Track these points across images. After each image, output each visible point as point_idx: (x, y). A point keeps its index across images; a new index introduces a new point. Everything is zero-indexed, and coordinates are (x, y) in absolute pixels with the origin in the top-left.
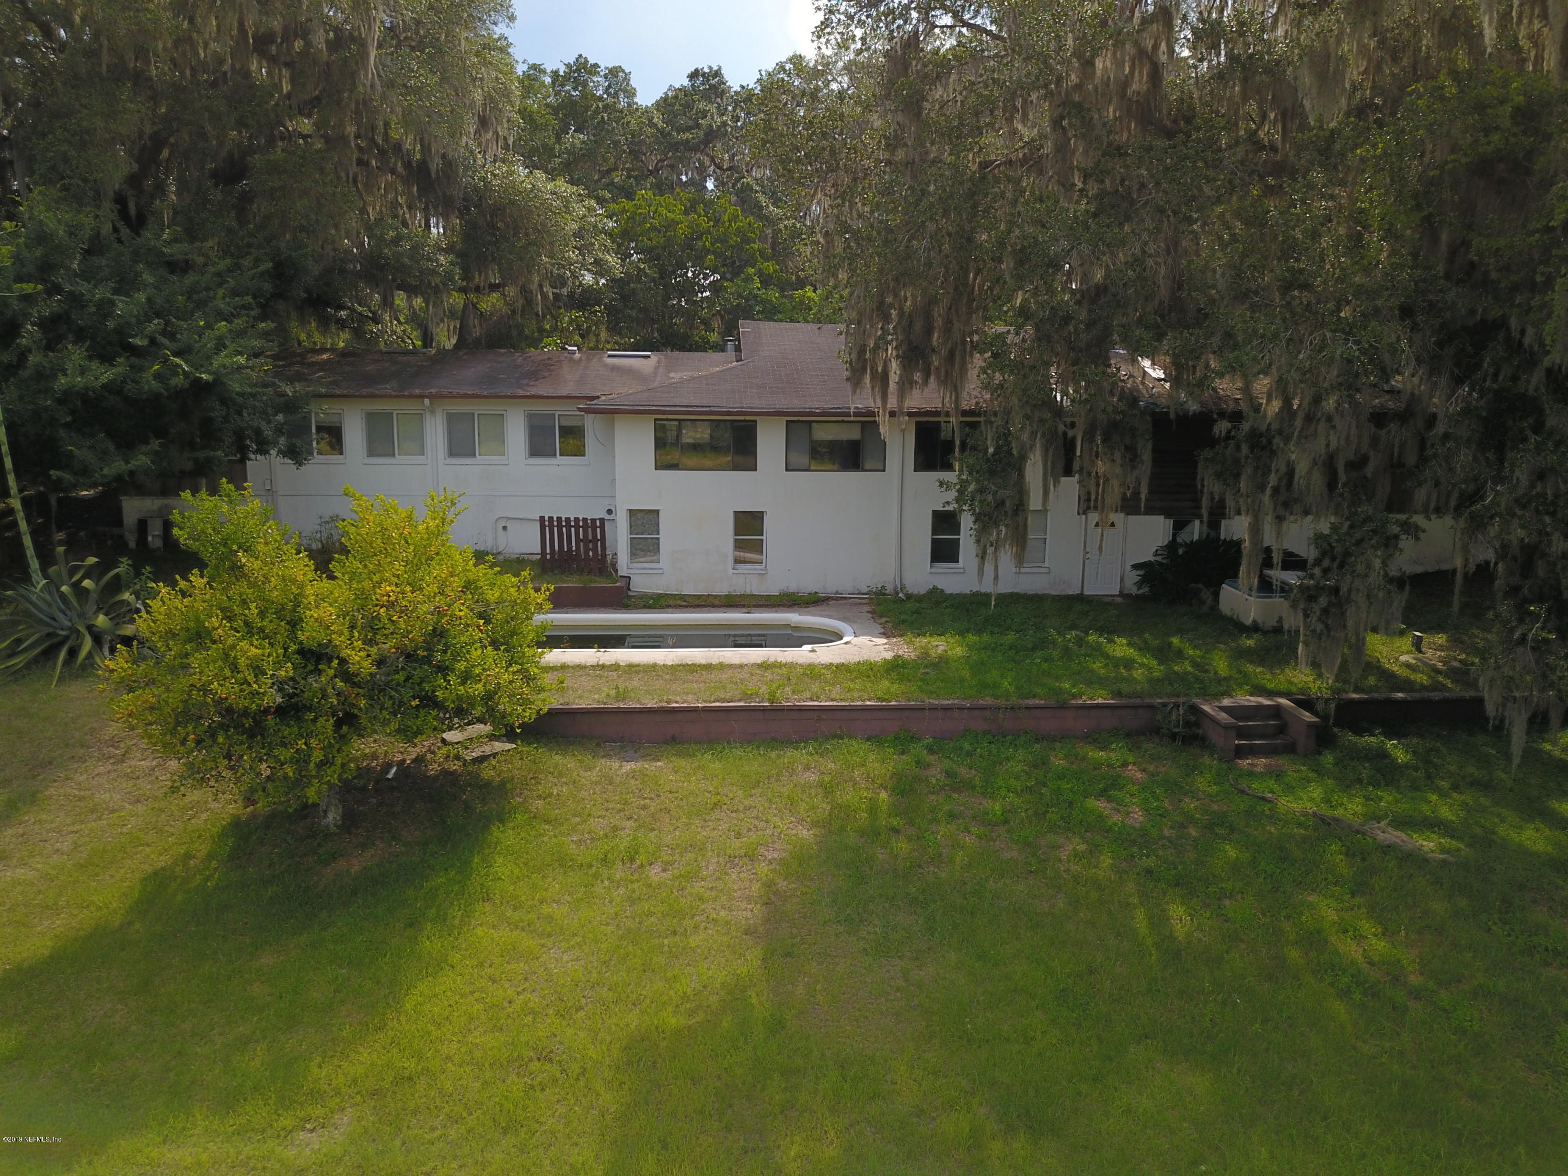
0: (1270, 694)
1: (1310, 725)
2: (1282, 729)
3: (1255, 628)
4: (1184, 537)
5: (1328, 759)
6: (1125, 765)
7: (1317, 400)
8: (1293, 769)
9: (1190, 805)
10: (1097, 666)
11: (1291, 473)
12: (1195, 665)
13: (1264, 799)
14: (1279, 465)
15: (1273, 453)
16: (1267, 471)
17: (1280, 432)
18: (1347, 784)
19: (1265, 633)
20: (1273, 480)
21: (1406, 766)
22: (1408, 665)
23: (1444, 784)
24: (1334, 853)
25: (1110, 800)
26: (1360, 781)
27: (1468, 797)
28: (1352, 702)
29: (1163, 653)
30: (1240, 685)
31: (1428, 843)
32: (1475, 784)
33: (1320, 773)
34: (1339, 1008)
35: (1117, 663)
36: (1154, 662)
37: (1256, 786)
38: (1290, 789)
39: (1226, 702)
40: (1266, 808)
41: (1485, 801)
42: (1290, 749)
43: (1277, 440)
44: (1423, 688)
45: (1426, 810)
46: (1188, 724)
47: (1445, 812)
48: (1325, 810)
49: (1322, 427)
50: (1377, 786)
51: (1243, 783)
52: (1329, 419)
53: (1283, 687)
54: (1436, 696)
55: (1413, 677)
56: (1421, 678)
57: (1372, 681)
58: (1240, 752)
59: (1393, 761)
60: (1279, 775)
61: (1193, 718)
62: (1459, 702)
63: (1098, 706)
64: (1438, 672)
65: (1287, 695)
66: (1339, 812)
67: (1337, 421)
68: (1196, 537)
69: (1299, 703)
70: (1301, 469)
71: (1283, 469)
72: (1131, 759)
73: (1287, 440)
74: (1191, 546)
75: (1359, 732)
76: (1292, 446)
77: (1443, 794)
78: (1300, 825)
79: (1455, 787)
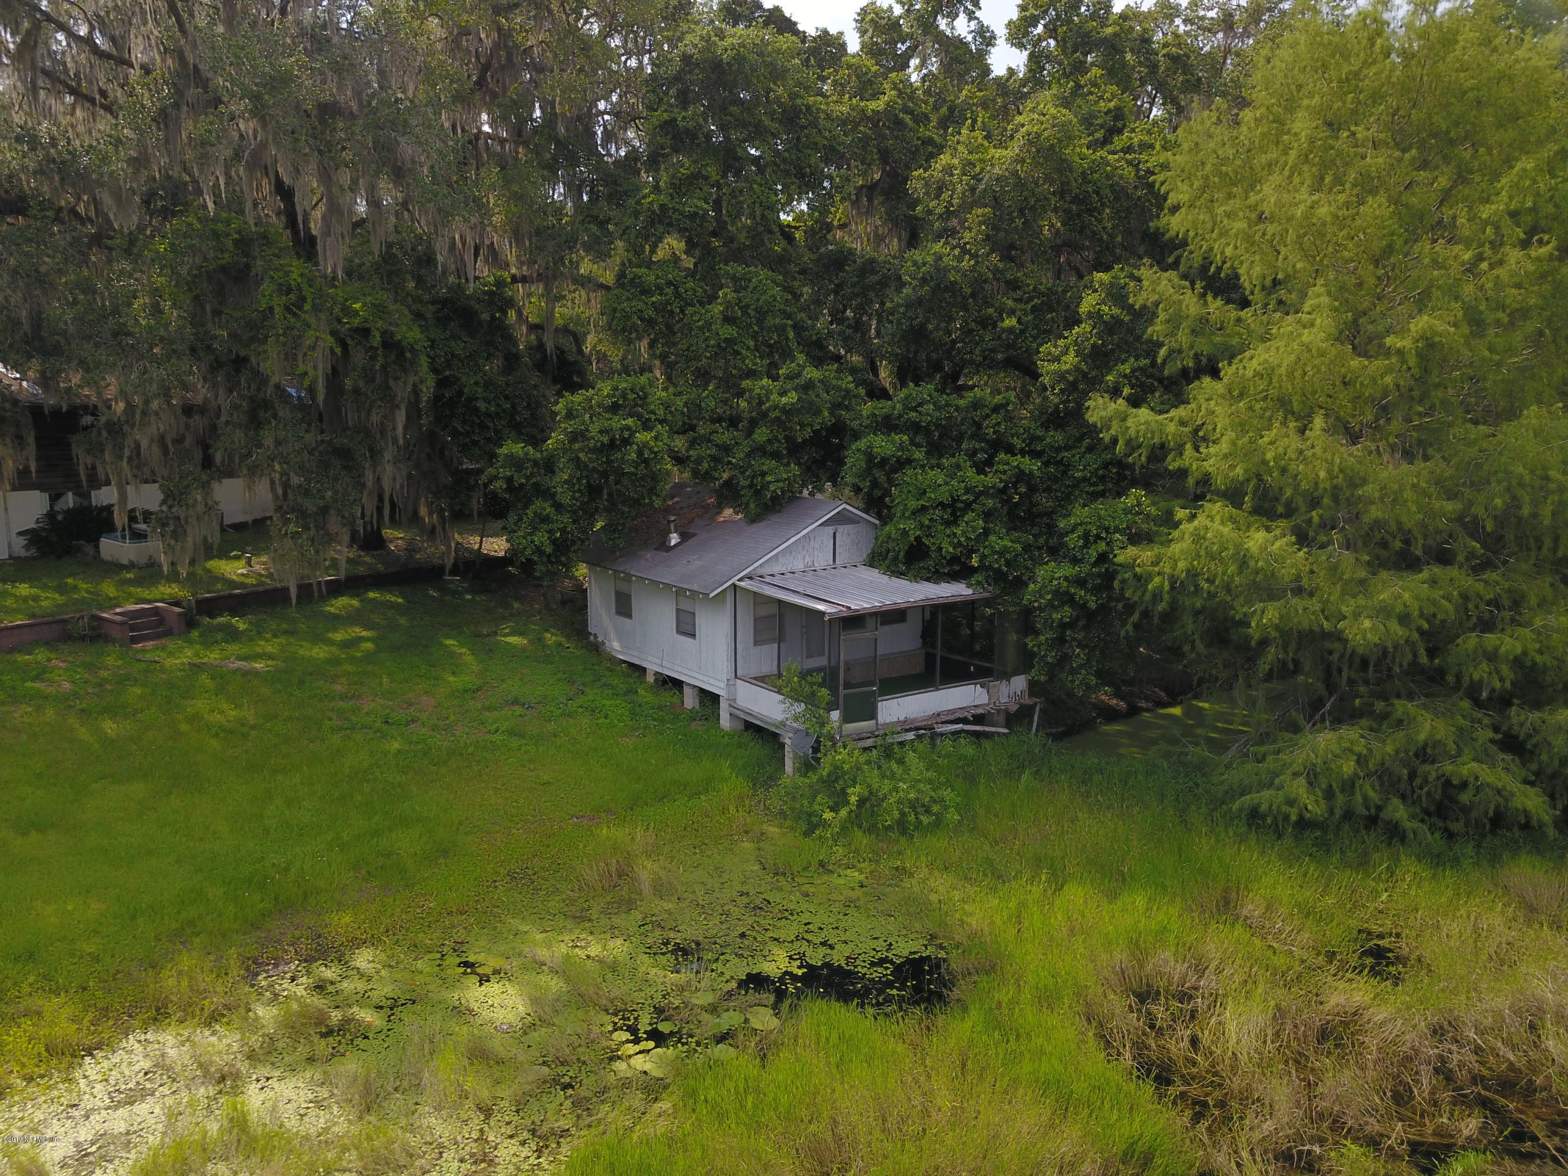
0: (149, 602)
1: (179, 614)
2: (161, 622)
3: (131, 566)
4: (60, 506)
5: (195, 634)
6: (49, 660)
7: (147, 402)
8: (171, 644)
9: (104, 674)
10: (9, 602)
11: (138, 447)
12: (88, 592)
13: (155, 662)
14: (129, 442)
15: (124, 436)
16: (122, 448)
17: (127, 422)
18: (208, 644)
19: (140, 568)
20: (127, 453)
21: (246, 630)
22: (243, 575)
23: (268, 636)
24: (205, 679)
25: (43, 681)
26: (216, 642)
27: (282, 640)
28: (207, 599)
29: (61, 589)
30: (127, 600)
31: (259, 666)
32: (286, 632)
33: (190, 642)
34: (214, 743)
35: (25, 599)
36: (57, 596)
37: (149, 656)
38: (171, 654)
39: (118, 610)
40: (158, 666)
41: (292, 640)
42: (169, 633)
43: (125, 427)
44: (253, 585)
45: (259, 650)
46: (93, 629)
47: (269, 649)
48: (196, 660)
49: (153, 418)
50: (227, 642)
51: (140, 656)
52: (157, 414)
53: (158, 596)
54: (261, 589)
55: (246, 581)
56: (249, 581)
57: (219, 586)
58: (134, 640)
59: (237, 629)
60: (163, 648)
61: (95, 624)
62: (275, 590)
63: (18, 626)
64: (262, 575)
65: (162, 601)
66: (206, 660)
67: (162, 415)
68: (71, 505)
69: (170, 604)
70: (144, 444)
71: (133, 445)
72: (53, 656)
73: (133, 426)
74: (68, 512)
75: (212, 616)
76: (136, 430)
77: (267, 640)
78: (180, 670)
79: (275, 636)
